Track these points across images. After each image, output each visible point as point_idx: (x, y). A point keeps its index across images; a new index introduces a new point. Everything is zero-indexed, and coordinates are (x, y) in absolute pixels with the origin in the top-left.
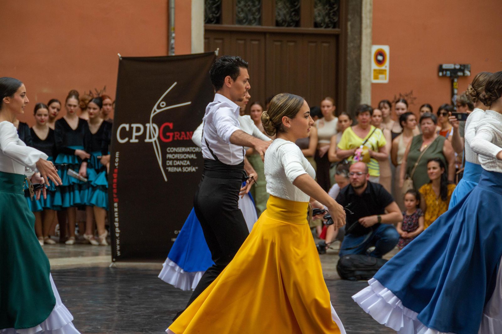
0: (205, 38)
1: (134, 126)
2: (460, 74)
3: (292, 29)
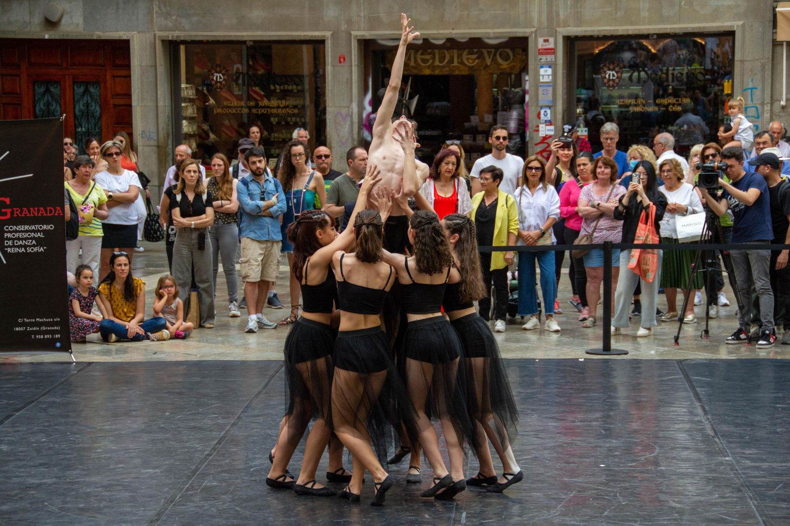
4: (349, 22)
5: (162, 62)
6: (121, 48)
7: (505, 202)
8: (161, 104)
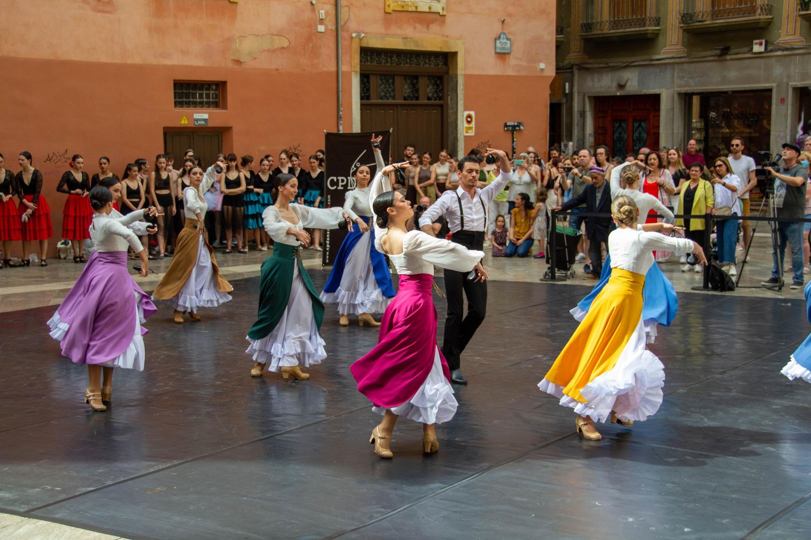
0: (361, 109)
1: (340, 178)
2: (517, 128)
3: (414, 102)
4: (789, 77)
5: (678, 107)
6: (656, 98)
7: (703, 186)
8: (675, 131)
